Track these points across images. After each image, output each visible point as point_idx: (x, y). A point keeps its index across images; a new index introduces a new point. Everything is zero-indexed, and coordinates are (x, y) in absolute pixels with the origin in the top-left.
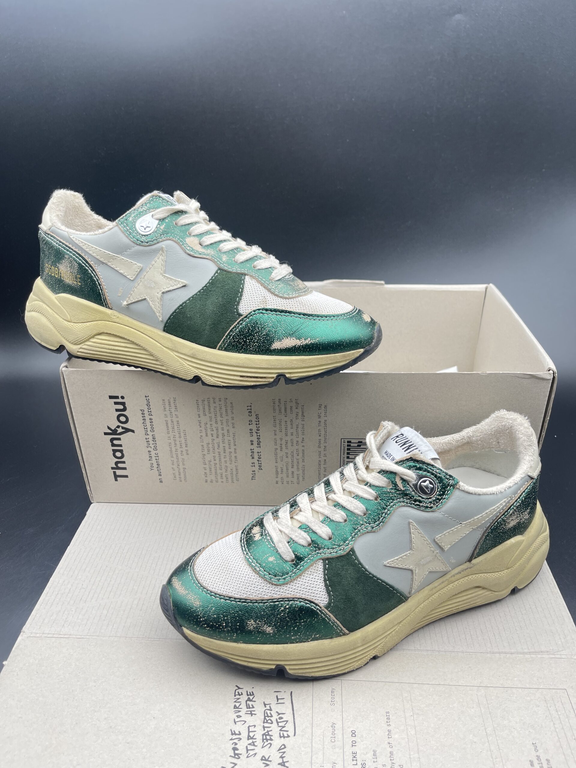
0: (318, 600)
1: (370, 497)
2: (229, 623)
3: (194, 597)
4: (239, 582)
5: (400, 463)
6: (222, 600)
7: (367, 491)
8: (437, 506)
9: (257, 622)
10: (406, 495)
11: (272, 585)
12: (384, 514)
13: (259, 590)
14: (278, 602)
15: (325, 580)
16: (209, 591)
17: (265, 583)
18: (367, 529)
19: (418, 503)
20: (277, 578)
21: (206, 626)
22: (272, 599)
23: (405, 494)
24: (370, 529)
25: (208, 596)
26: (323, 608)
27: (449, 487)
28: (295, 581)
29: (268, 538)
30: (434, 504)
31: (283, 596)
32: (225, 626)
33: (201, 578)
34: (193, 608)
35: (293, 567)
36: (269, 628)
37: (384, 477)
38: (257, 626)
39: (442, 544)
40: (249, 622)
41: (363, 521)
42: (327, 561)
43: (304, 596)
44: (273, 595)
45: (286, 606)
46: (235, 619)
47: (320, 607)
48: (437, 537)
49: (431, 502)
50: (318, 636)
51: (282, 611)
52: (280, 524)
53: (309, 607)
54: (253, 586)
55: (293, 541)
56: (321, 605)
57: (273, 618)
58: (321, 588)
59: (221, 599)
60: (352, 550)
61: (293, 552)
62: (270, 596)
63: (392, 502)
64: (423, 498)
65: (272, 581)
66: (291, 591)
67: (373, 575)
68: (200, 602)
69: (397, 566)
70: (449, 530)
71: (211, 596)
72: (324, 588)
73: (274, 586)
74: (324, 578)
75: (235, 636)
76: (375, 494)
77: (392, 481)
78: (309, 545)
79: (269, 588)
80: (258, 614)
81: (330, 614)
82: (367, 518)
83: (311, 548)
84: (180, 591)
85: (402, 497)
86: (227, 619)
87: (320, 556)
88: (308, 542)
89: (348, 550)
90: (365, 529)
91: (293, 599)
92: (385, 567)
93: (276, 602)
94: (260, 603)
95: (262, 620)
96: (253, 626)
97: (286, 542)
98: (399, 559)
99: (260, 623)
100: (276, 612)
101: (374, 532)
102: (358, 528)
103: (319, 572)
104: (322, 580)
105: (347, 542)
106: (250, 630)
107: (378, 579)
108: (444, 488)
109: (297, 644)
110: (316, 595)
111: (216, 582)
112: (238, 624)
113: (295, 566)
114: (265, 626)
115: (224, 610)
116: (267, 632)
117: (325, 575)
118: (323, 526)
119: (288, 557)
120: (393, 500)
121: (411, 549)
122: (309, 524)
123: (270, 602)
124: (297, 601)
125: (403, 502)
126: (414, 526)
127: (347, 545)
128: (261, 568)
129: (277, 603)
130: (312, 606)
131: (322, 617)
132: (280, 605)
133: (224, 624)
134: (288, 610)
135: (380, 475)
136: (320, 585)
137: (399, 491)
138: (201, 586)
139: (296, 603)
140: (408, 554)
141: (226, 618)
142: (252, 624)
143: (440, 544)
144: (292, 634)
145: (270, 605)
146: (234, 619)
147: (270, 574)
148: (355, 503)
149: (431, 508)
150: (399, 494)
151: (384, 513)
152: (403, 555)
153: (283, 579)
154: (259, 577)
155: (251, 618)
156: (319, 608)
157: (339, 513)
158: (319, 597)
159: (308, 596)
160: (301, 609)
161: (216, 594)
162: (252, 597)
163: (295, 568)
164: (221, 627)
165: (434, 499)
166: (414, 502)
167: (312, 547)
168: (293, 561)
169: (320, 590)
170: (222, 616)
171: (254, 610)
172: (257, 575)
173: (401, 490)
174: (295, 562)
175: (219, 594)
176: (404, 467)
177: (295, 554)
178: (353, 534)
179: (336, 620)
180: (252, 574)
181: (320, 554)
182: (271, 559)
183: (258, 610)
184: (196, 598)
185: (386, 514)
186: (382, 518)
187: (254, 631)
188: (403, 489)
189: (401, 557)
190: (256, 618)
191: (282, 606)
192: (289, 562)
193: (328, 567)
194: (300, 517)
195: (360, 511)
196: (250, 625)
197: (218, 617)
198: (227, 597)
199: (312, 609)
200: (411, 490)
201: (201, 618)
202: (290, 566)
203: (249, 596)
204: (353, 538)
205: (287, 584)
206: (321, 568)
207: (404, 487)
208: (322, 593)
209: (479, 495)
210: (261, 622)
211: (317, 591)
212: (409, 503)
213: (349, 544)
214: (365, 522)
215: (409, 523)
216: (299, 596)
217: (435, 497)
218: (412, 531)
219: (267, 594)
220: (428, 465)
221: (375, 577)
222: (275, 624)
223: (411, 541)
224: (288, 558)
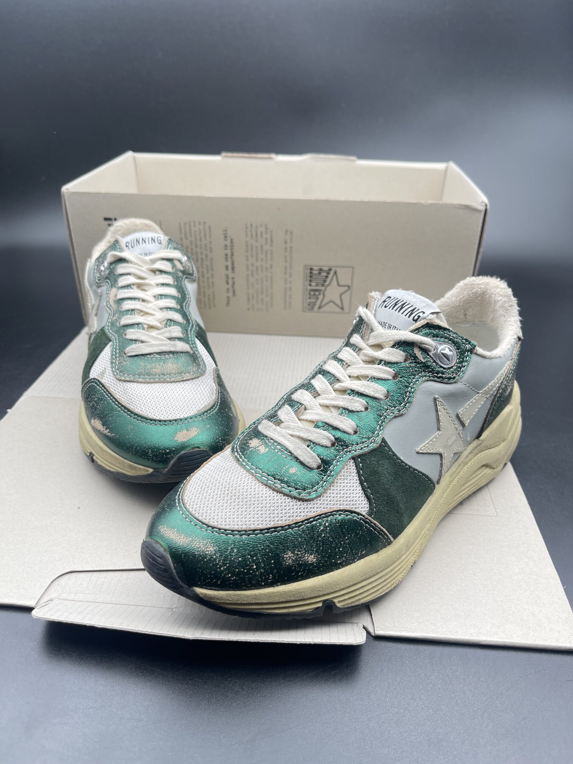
0: (358, 508)
1: (388, 376)
2: (261, 563)
3: (203, 543)
4: (260, 509)
5: (417, 331)
6: (244, 536)
7: (384, 370)
8: (459, 376)
9: (296, 552)
10: (428, 367)
11: (303, 502)
12: (408, 393)
13: (289, 511)
14: (315, 521)
15: (361, 483)
16: (221, 530)
17: (294, 502)
18: (393, 413)
19: (440, 375)
20: (306, 491)
21: (230, 575)
22: (307, 520)
23: (426, 367)
24: (396, 412)
25: (222, 536)
26: (367, 516)
27: (466, 353)
28: (329, 491)
29: (279, 447)
30: (457, 374)
31: (319, 513)
32: (256, 568)
33: (204, 517)
34: (207, 557)
35: (321, 474)
36: (310, 556)
37: (400, 350)
38: (296, 558)
39: (464, 419)
40: (286, 555)
41: (386, 404)
42: (359, 459)
43: (342, 508)
44: (307, 514)
45: (325, 524)
46: (268, 555)
47: (364, 516)
48: (459, 411)
49: (453, 372)
50: (364, 552)
51: (322, 531)
52: (287, 428)
53: (351, 518)
54: (280, 508)
55: (314, 443)
56: (364, 513)
57: (313, 543)
58: (359, 493)
59: (241, 535)
60: (384, 440)
61: (318, 456)
62: (304, 516)
63: (413, 378)
64: (444, 368)
65: (303, 496)
66: (327, 504)
67: (409, 466)
68: (214, 546)
69: (429, 451)
70: (469, 402)
71: (227, 535)
72: (362, 492)
73: (305, 503)
74: (359, 480)
75: (271, 578)
76: (393, 372)
77: (410, 354)
78: (333, 445)
79: (300, 507)
80: (294, 542)
81: (375, 522)
82: (390, 401)
83: (337, 448)
84: (179, 540)
85: (423, 371)
86: (257, 559)
87: (350, 455)
88: (331, 441)
89: (380, 442)
90: (392, 414)
91: (332, 513)
92: (417, 455)
93: (312, 522)
94: (293, 528)
95: (301, 549)
96: (292, 559)
97: (306, 447)
98: (430, 443)
99: (300, 553)
100: (315, 534)
101: (402, 415)
102: (383, 414)
103: (353, 475)
104: (358, 483)
105: (376, 432)
106: (289, 565)
107: (414, 469)
108: (462, 354)
109: (344, 569)
110: (356, 502)
111: (228, 516)
112: (273, 561)
113: (324, 473)
114: (306, 555)
115: (250, 548)
116: (310, 562)
117: (359, 476)
118: (344, 419)
119: (314, 463)
120: (415, 375)
121: (439, 429)
122: (327, 421)
123: (306, 523)
124: (336, 515)
125: (425, 376)
126: (440, 401)
127: (378, 436)
128: (282, 484)
129: (314, 523)
130: (353, 517)
131: (366, 527)
132: (318, 524)
133: (255, 567)
134: (328, 529)
135: (394, 349)
136: (358, 490)
137: (419, 364)
138: (209, 526)
139: (336, 517)
140: (436, 435)
141: (255, 558)
142: (290, 557)
143: (462, 419)
144: (338, 557)
145: (307, 527)
146: (266, 557)
147: (296, 489)
148: (374, 387)
149: (454, 378)
150: (420, 368)
151: (408, 391)
152: (432, 437)
153: (314, 491)
154: (284, 496)
155: (287, 549)
156: (362, 517)
157: (358, 401)
158: (359, 504)
159: (346, 506)
160: (342, 523)
161: (233, 531)
162: (280, 523)
163: (325, 475)
164: (251, 572)
165: (455, 367)
166: (436, 375)
167: (337, 446)
168: (319, 467)
169: (358, 495)
170: (249, 557)
171: (289, 539)
172: (281, 494)
173: (422, 362)
174: (322, 468)
175: (238, 529)
176: (422, 335)
177: (320, 459)
178: (380, 422)
179: (382, 528)
180: (273, 495)
181: (350, 452)
182: (293, 471)
183: (294, 537)
184: (207, 543)
185: (410, 393)
186: (406, 398)
187: (293, 565)
188: (424, 361)
189: (431, 441)
190: (293, 548)
191: (320, 525)
192: (315, 469)
193: (362, 465)
194: (308, 416)
195: (382, 395)
196: (288, 558)
197: (245, 560)
198: (249, 531)
199: (355, 519)
200: (432, 361)
201: (221, 567)
202: (318, 475)
203: (278, 522)
204: (380, 427)
205: (320, 496)
206: (354, 469)
207: (424, 358)
208: (360, 499)
209: (491, 359)
210: (300, 551)
211: (356, 497)
212: (432, 377)
213: (378, 434)
214: (389, 406)
215: (435, 399)
216: (337, 508)
217: (456, 366)
218: (438, 407)
219: (300, 514)
220: (444, 330)
221: (412, 468)
222: (317, 549)
223: (438, 420)
224: (315, 466)
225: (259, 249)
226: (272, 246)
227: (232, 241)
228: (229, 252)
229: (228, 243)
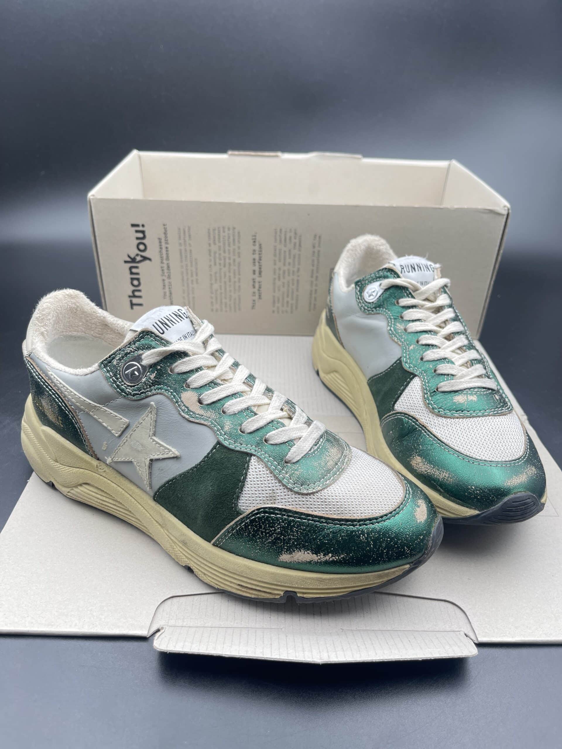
225: (287, 253)
226: (300, 250)
227: (260, 245)
228: (257, 257)
229: (257, 248)
